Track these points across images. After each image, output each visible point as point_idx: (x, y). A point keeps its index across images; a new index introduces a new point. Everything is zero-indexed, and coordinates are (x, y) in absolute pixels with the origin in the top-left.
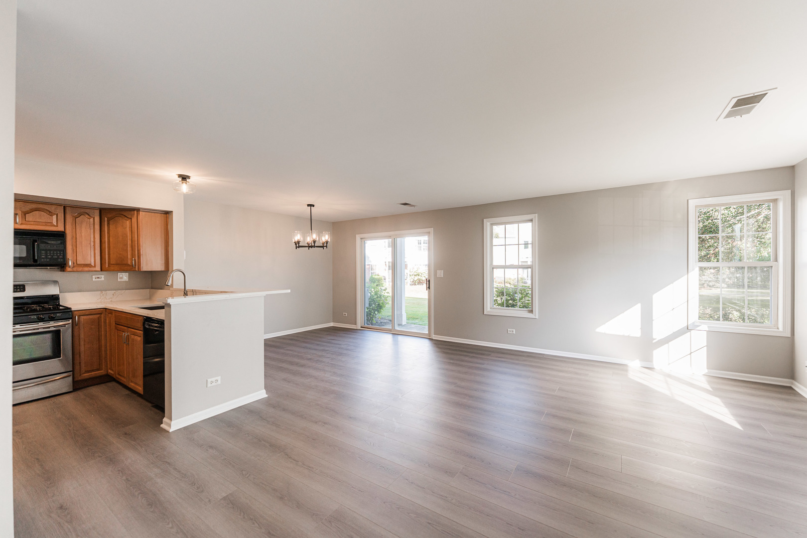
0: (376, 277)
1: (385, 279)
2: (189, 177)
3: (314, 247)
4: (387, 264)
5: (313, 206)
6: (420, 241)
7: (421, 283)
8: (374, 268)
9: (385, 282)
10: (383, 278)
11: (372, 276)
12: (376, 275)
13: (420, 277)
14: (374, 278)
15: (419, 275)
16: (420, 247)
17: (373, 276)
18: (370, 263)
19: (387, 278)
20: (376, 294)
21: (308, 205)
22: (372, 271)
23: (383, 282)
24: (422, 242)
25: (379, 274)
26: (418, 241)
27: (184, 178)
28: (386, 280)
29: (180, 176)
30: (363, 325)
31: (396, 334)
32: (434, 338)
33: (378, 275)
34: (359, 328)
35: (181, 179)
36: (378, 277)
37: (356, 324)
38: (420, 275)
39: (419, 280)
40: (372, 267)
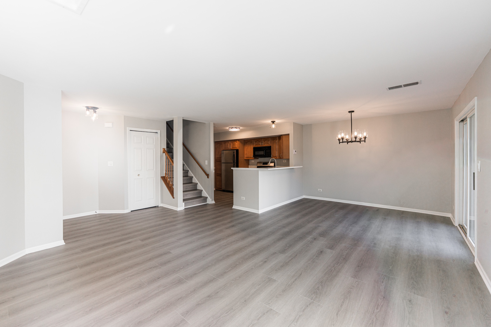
2: (275, 121)
3: (355, 141)
5: (353, 111)
21: (349, 112)
27: (273, 122)
29: (272, 122)
35: (272, 123)
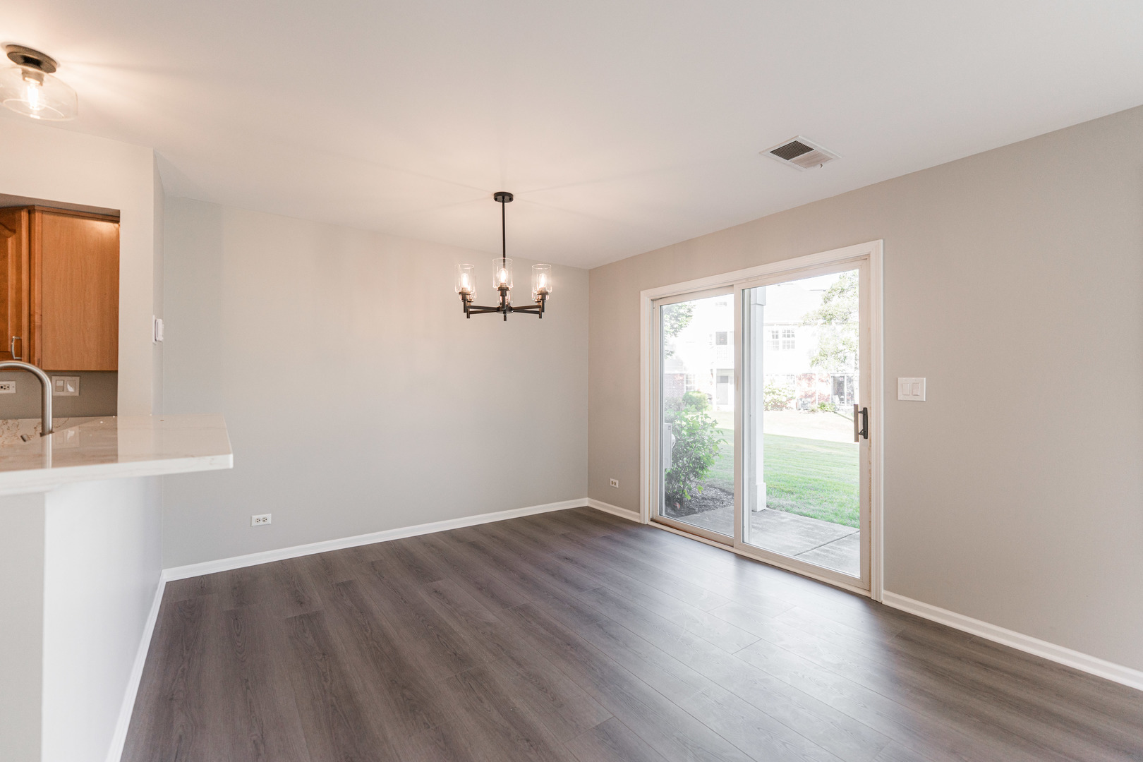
0: (695, 395)
1: (710, 399)
4: (715, 372)
6: (777, 332)
7: (778, 406)
8: (692, 380)
9: (711, 403)
10: (707, 397)
11: (687, 393)
12: (694, 392)
13: (775, 397)
14: (691, 398)
15: (774, 393)
16: (777, 343)
17: (690, 394)
18: (684, 372)
19: (714, 397)
20: (691, 434)
21: (495, 195)
22: (689, 386)
23: (707, 404)
24: (780, 335)
25: (700, 390)
26: (773, 332)
27: (32, 60)
28: (713, 400)
30: (657, 516)
31: (746, 558)
32: (885, 602)
33: (699, 392)
34: (647, 521)
36: (699, 395)
37: (639, 512)
38: (777, 392)
39: (774, 401)
40: (687, 378)
